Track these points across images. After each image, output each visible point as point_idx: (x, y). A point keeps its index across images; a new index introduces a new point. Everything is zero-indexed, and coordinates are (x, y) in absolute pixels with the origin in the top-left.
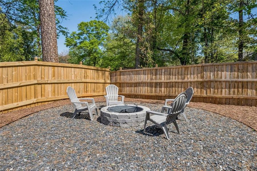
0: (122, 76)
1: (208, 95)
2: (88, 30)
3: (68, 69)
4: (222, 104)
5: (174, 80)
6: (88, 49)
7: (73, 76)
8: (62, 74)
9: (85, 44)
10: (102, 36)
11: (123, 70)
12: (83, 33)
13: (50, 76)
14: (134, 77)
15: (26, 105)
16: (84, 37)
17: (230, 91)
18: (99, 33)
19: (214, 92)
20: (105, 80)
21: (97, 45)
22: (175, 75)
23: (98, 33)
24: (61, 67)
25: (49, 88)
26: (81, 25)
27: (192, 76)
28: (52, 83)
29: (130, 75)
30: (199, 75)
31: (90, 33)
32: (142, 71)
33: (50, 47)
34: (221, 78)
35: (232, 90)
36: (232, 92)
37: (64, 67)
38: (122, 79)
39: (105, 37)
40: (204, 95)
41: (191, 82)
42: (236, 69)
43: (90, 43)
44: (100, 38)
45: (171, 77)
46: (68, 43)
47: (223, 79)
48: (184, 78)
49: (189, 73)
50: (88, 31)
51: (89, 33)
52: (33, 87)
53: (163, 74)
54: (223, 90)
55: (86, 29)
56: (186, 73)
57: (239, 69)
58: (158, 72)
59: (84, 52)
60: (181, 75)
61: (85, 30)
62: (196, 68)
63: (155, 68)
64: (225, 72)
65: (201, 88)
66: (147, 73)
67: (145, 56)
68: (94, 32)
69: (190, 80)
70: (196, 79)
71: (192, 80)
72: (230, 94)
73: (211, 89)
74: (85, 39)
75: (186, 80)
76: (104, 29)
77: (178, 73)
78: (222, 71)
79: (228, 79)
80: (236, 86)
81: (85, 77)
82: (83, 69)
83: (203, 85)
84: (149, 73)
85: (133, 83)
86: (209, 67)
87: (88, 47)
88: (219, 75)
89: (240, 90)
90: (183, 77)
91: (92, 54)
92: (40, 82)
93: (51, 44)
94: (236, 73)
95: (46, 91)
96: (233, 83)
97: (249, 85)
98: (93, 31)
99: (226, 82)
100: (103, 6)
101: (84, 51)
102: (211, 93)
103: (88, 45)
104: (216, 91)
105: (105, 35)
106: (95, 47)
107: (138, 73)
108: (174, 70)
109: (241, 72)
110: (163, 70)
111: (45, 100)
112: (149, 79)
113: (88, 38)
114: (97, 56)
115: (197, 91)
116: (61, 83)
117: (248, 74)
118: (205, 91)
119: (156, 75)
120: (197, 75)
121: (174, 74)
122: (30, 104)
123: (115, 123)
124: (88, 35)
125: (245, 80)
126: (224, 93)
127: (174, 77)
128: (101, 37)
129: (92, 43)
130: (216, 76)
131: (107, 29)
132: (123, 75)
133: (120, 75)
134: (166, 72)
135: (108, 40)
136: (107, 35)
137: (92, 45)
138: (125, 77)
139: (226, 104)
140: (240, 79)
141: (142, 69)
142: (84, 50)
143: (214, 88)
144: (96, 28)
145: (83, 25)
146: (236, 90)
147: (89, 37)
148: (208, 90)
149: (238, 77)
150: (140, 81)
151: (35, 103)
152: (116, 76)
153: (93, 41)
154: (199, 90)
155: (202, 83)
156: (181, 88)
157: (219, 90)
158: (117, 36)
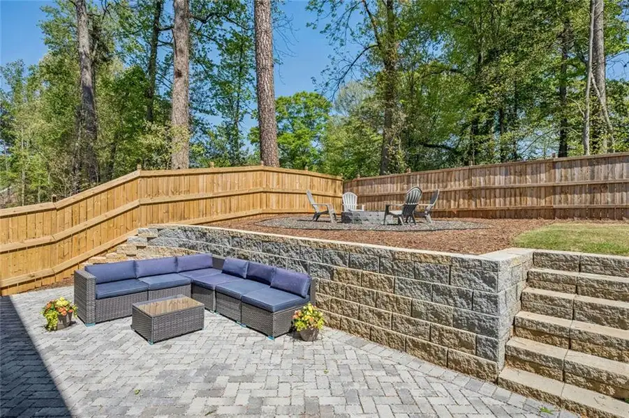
0: (360, 187)
1: (478, 207)
2: (290, 111)
3: (292, 175)
4: (496, 218)
5: (433, 189)
6: (292, 147)
7: (298, 185)
8: (286, 182)
9: (285, 139)
10: (318, 121)
11: (362, 179)
12: (282, 118)
13: (275, 183)
14: (378, 187)
15: (253, 215)
16: (283, 124)
17: (505, 201)
18: (311, 116)
19: (486, 203)
20: (335, 192)
21: (308, 139)
22: (435, 183)
23: (309, 116)
24: (286, 173)
25: (273, 197)
26: (278, 103)
27: (457, 183)
28: (276, 193)
29: (372, 185)
30: (466, 181)
31: (295, 118)
32: (389, 179)
33: (271, 149)
34: (494, 183)
35: (508, 199)
36: (508, 203)
37: (288, 173)
38: (360, 191)
39: (323, 123)
40: (473, 207)
41: (455, 191)
42: (512, 171)
43: (295, 137)
44: (313, 125)
45: (429, 185)
46: (253, 137)
47: (497, 185)
48: (446, 187)
49: (453, 179)
50: (291, 113)
51: (291, 118)
52: (259, 194)
53: (418, 181)
54: (497, 200)
55: (288, 110)
56: (449, 179)
57: (516, 172)
58: (412, 180)
59: (283, 154)
60: (443, 181)
61: (285, 111)
62: (462, 172)
63: (407, 174)
64: (498, 176)
65: (469, 199)
66: (396, 182)
67: (394, 158)
68: (302, 115)
69: (454, 188)
70: (462, 187)
71: (457, 188)
72: (505, 204)
73: (482, 200)
74: (285, 128)
75: (449, 188)
76: (321, 107)
77: (439, 180)
78: (495, 175)
79: (503, 184)
80: (513, 193)
81: (312, 187)
82: (309, 177)
83: (471, 194)
84: (399, 181)
85: (376, 196)
86: (478, 171)
87: (290, 144)
88: (492, 180)
89: (518, 198)
90: (445, 184)
91: (297, 157)
92: (266, 190)
93: (272, 145)
94: (512, 177)
95: (271, 201)
96: (509, 190)
97: (529, 192)
98: (299, 112)
99: (500, 188)
100: (326, 78)
101: (281, 152)
102: (482, 204)
103: (291, 140)
104: (488, 201)
105: (323, 119)
106: (305, 144)
107: (383, 182)
108: (433, 175)
109: (518, 176)
110: (418, 176)
111: (270, 212)
112: (399, 189)
113: (290, 127)
114: (307, 161)
115: (464, 203)
116: (285, 193)
117: (527, 177)
118: (473, 203)
119: (408, 183)
120: (463, 181)
121: (433, 181)
122: (256, 215)
123: (357, 220)
124: (290, 120)
125: (523, 185)
126: (499, 203)
127: (433, 185)
128: (316, 124)
129: (299, 137)
130: (487, 182)
131: (326, 108)
132: (362, 185)
133: (358, 186)
134: (422, 179)
135: (328, 129)
136: (326, 119)
137: (299, 139)
138: (365, 187)
139: (500, 218)
140: (517, 185)
141: (389, 176)
142: (282, 150)
143: (485, 197)
144: (305, 108)
145: (282, 103)
146: (513, 199)
147: (293, 125)
148: (478, 201)
149: (515, 182)
150: (386, 193)
151: (261, 214)
152: (351, 186)
153: (300, 132)
154: (466, 201)
155: (470, 191)
156: (443, 199)
157: (492, 200)
158: (350, 123)
